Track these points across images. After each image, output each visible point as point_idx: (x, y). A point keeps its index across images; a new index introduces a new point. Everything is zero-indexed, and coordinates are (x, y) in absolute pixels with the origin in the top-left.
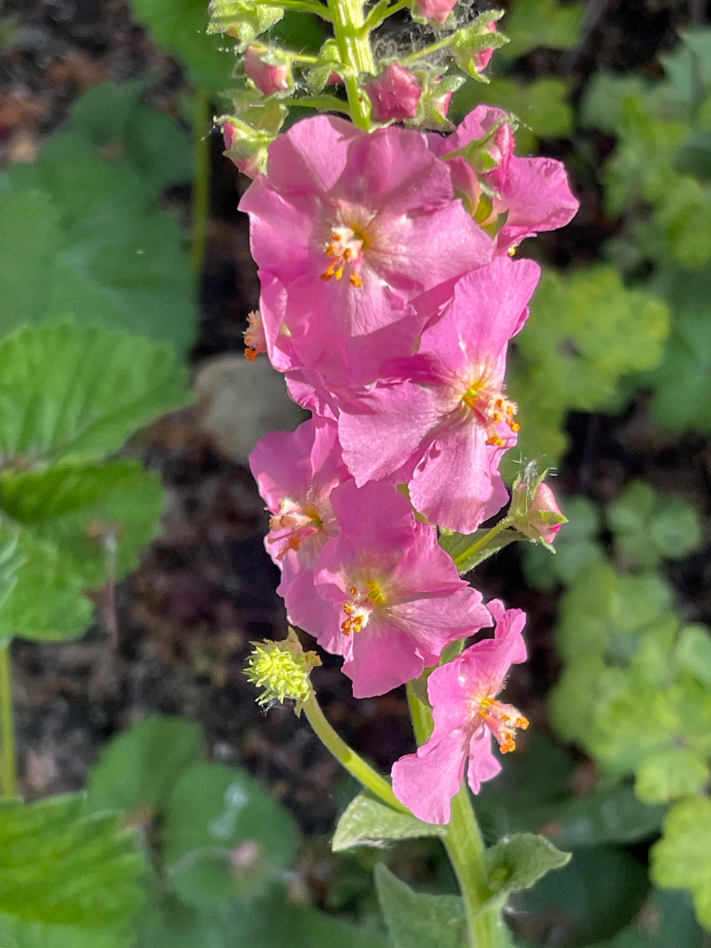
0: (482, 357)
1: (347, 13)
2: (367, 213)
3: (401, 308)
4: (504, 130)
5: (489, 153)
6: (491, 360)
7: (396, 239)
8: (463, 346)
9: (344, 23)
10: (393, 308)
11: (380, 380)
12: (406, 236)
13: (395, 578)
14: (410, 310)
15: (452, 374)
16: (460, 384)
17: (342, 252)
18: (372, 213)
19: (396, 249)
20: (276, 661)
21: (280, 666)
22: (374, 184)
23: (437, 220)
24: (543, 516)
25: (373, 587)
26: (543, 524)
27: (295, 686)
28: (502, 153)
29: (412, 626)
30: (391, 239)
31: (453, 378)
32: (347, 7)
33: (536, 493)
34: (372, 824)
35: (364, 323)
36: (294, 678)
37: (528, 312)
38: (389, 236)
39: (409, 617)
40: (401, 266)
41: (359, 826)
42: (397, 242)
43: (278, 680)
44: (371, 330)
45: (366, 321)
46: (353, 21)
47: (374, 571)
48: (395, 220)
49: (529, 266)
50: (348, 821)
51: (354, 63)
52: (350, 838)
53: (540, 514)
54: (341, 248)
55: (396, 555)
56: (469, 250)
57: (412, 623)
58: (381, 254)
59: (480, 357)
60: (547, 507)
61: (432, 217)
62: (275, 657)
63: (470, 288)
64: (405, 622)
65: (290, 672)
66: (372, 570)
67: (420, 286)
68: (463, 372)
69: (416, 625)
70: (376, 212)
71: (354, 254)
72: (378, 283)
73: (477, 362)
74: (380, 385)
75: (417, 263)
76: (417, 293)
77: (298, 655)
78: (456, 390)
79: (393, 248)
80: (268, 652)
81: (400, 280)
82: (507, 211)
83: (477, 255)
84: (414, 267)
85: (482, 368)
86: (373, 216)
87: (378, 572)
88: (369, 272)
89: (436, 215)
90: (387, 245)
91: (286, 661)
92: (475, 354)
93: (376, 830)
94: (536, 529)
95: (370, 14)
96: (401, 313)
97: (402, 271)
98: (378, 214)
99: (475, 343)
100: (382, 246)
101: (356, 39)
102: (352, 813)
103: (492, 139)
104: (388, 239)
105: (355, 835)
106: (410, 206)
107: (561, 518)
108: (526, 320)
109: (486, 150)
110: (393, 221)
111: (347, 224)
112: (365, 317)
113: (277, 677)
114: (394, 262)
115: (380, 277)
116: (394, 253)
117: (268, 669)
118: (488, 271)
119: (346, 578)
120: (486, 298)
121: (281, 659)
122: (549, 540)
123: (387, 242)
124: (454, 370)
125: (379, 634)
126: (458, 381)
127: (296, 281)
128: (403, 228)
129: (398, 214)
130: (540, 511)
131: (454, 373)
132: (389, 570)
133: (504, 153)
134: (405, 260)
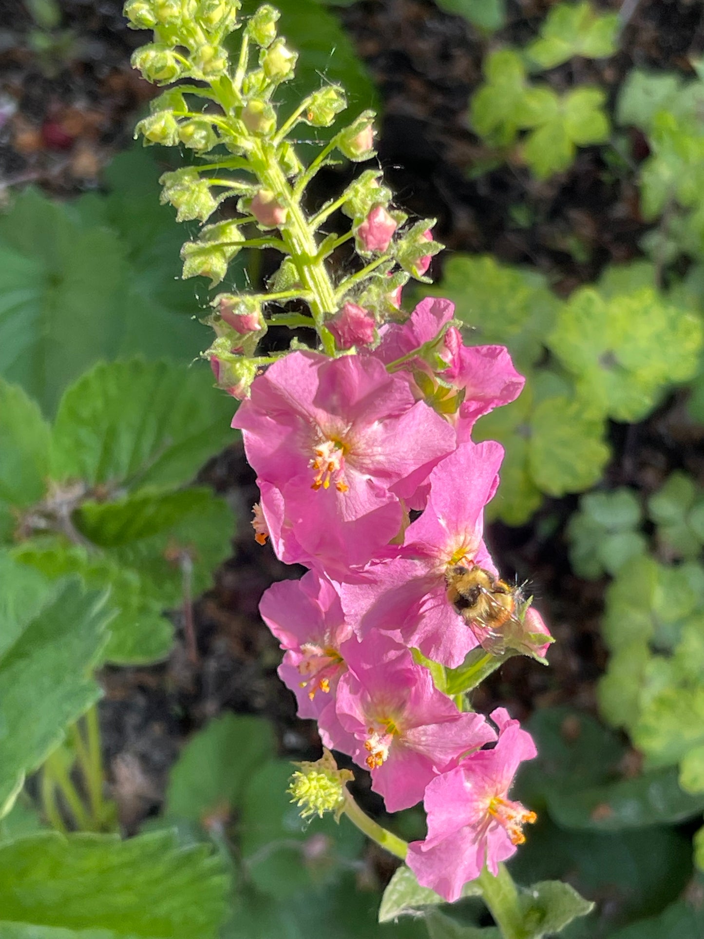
0: (462, 527)
1: (301, 245)
2: (344, 426)
3: (384, 496)
4: (451, 333)
5: (440, 356)
6: (469, 529)
7: (371, 444)
8: (443, 522)
9: (299, 252)
10: (377, 496)
11: (373, 560)
12: (380, 439)
13: (406, 714)
14: (392, 497)
15: (436, 549)
16: (445, 555)
17: (327, 465)
18: (347, 426)
19: (372, 452)
20: (314, 783)
21: (318, 787)
22: (345, 399)
23: (404, 421)
24: (532, 637)
25: (389, 723)
26: (534, 643)
27: (331, 801)
28: (452, 353)
29: (427, 750)
30: (367, 443)
31: (437, 552)
32: (300, 240)
33: (525, 618)
34: (414, 892)
35: (354, 513)
36: (330, 795)
37: (498, 479)
38: (365, 441)
39: (423, 743)
40: (379, 462)
41: (402, 896)
42: (373, 445)
43: (317, 798)
44: (359, 516)
45: (356, 512)
46: (307, 251)
47: (389, 709)
48: (368, 428)
49: (492, 446)
50: (392, 893)
51: (313, 288)
52: (395, 908)
53: (530, 636)
54: (325, 462)
55: (405, 693)
56: (436, 439)
57: (428, 748)
58: (360, 457)
59: (459, 529)
60: (536, 630)
61: (399, 419)
62: (313, 779)
63: (443, 475)
64: (421, 748)
65: (326, 791)
66: (386, 708)
67: (399, 475)
68: (446, 545)
69: (430, 748)
70: (351, 424)
71: (337, 466)
72: (361, 479)
73: (458, 533)
74: (373, 564)
75: (391, 458)
76: (395, 480)
77: (333, 773)
78: (441, 560)
79: (369, 451)
80: (306, 775)
81: (381, 473)
82: (464, 388)
83: (442, 442)
84: (390, 462)
85: (462, 538)
86: (349, 428)
87: (392, 709)
88: (352, 471)
89: (402, 418)
90: (365, 449)
91: (323, 782)
92: (455, 526)
93: (418, 898)
94: (527, 646)
95: (321, 245)
96: (385, 500)
97: (380, 466)
98: (353, 425)
99: (454, 518)
100: (360, 451)
101: (312, 266)
102: (395, 884)
103: (442, 342)
104: (364, 444)
105: (399, 906)
106: (379, 416)
107: (548, 638)
108: (497, 487)
109: (438, 353)
110: (366, 429)
111: (328, 438)
112: (354, 508)
113: (316, 797)
114: (373, 462)
115: (364, 473)
116: (371, 454)
117: (307, 791)
118: (455, 458)
119: (365, 716)
120: (457, 480)
121: (318, 780)
122: (541, 655)
123: (364, 446)
124: (438, 546)
125: (400, 758)
126: (442, 553)
127: (290, 481)
128: (375, 432)
129: (370, 423)
130: (530, 633)
131: (439, 548)
132: (401, 707)
133: (454, 353)
134: (381, 458)
